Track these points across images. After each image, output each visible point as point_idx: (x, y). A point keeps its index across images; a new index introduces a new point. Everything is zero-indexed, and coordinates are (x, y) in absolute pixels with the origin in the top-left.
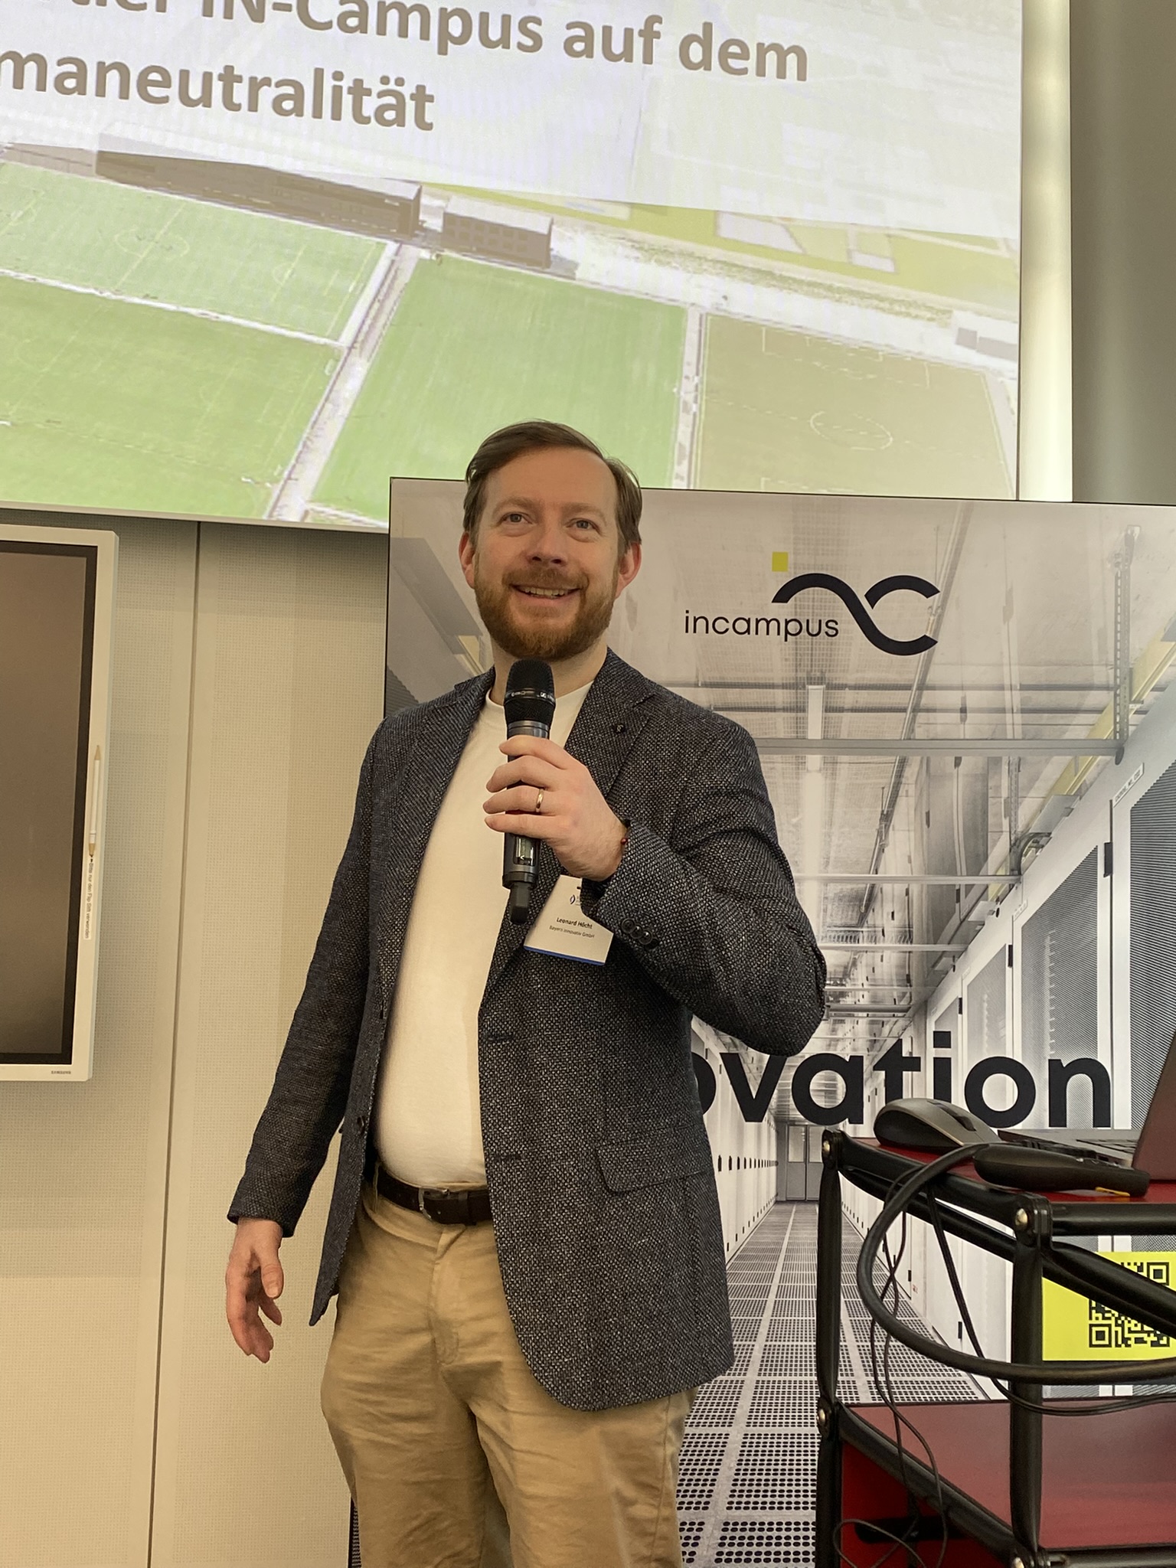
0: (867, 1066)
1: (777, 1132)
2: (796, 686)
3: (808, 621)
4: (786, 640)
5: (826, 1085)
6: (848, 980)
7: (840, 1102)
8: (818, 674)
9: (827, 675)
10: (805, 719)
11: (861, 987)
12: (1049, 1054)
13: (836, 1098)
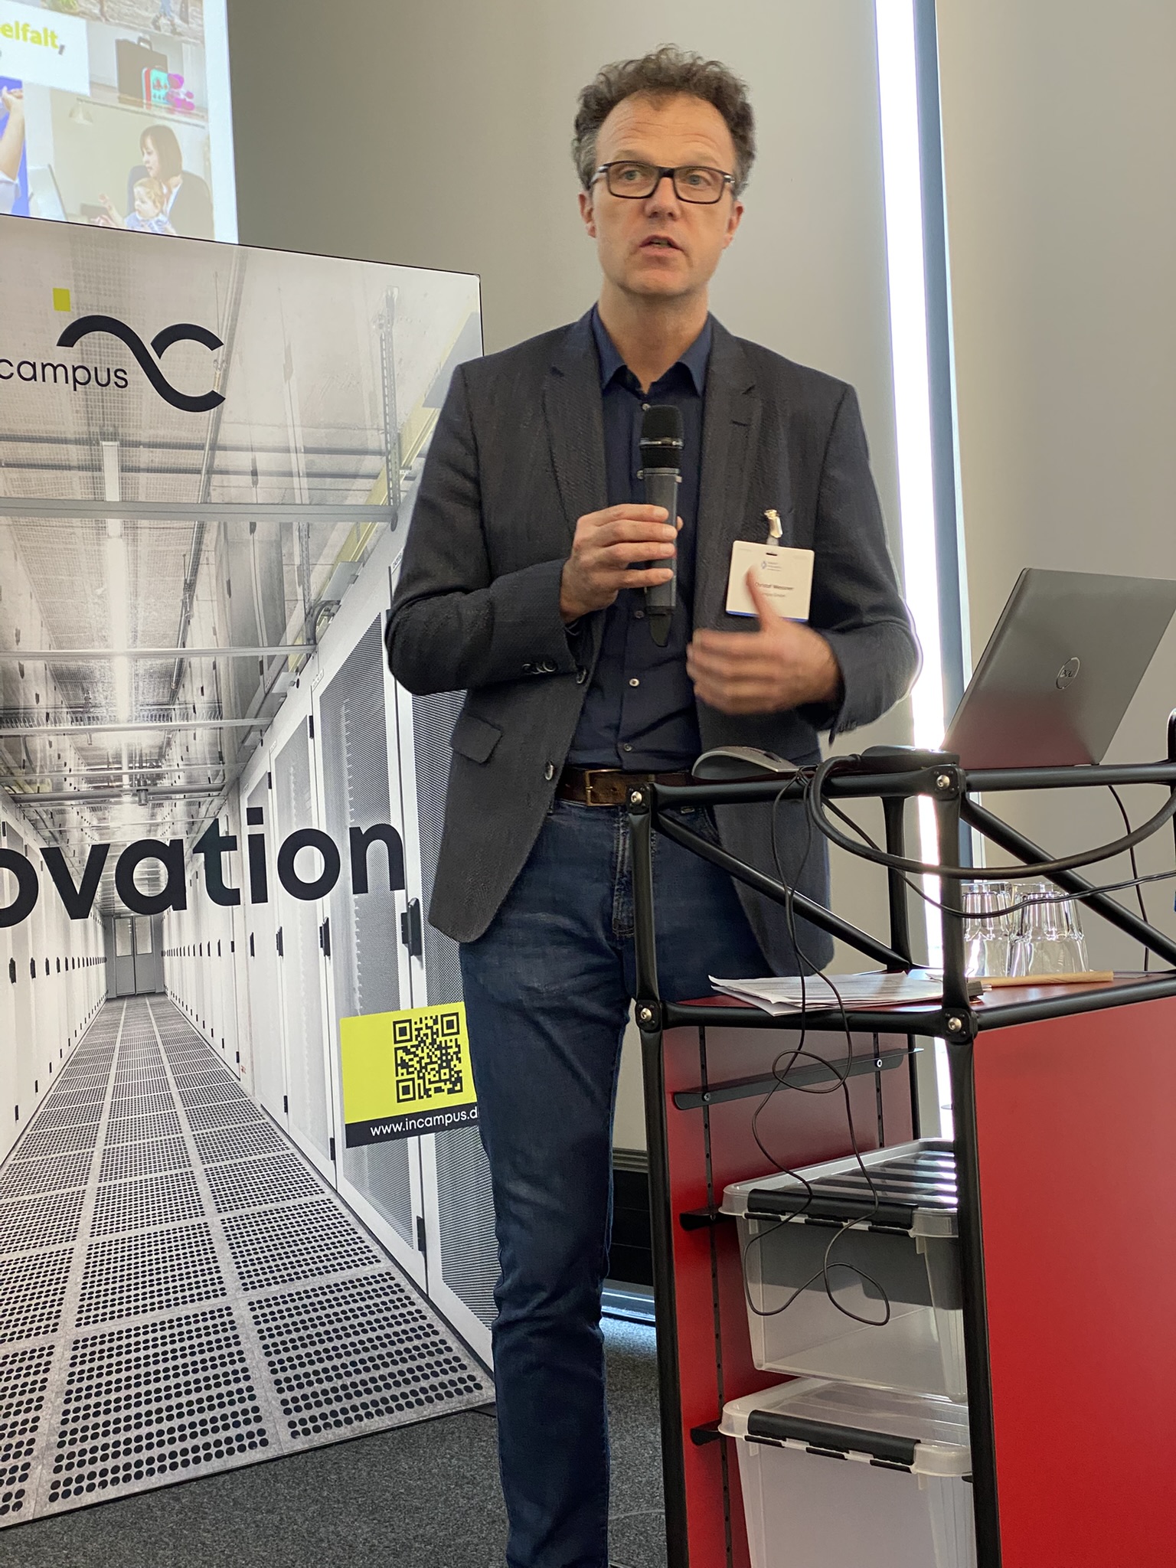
0: (187, 849)
1: (105, 927)
2: (90, 441)
3: (96, 368)
4: (75, 390)
5: (149, 873)
6: (163, 761)
7: (163, 889)
8: (111, 429)
9: (120, 430)
10: (102, 478)
11: (176, 767)
12: (350, 823)
13: (159, 885)
